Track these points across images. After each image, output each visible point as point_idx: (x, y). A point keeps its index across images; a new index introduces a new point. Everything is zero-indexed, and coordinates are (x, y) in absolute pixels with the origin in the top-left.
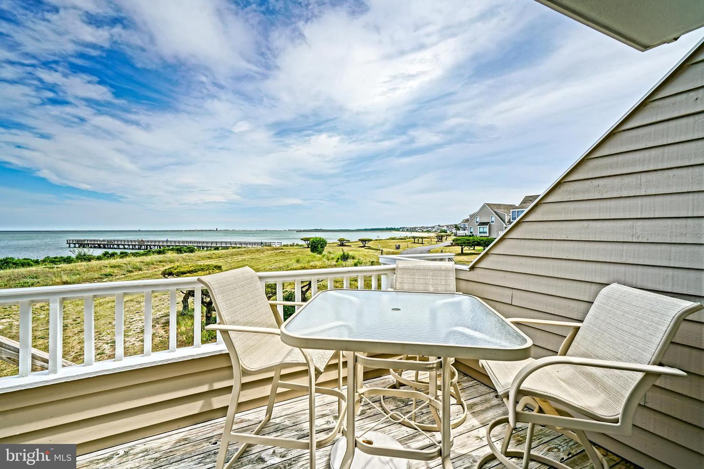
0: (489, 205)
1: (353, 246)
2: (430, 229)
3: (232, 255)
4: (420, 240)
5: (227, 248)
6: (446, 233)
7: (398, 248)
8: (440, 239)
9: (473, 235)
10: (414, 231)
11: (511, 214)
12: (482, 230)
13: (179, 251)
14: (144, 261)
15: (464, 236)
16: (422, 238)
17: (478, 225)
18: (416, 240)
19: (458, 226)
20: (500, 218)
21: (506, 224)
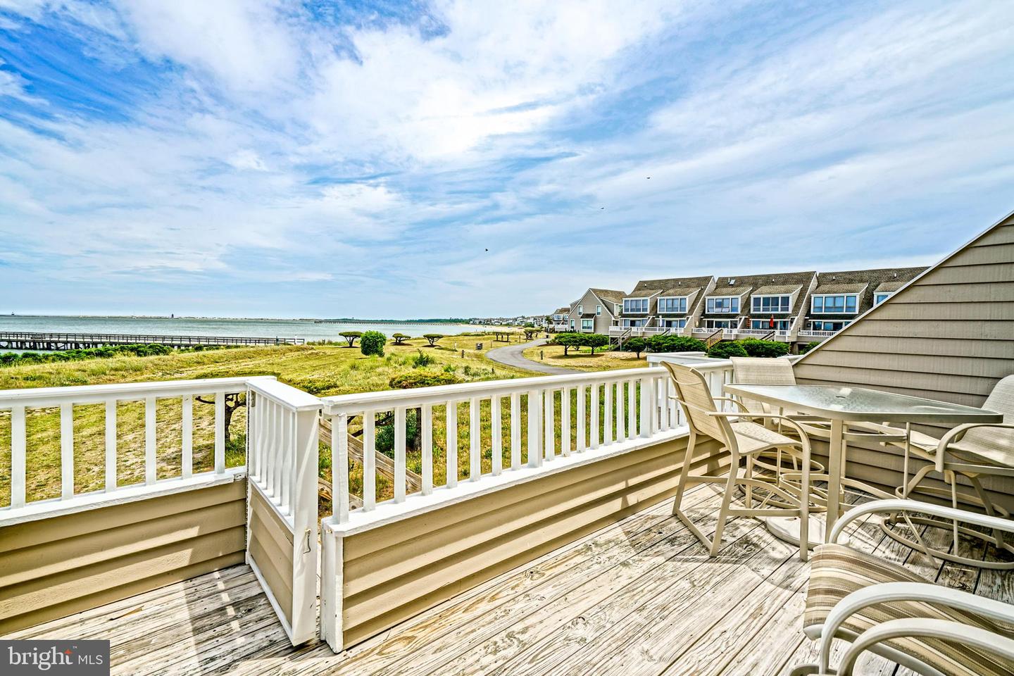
0: (595, 291)
1: (415, 345)
2: (511, 321)
3: (236, 358)
4: (505, 337)
5: (217, 347)
6: (533, 327)
7: (480, 347)
8: (529, 336)
9: (574, 331)
10: (488, 324)
11: (623, 304)
12: (585, 325)
13: (139, 352)
14: (85, 368)
15: (563, 332)
16: (508, 334)
17: (582, 318)
18: (500, 337)
19: (551, 318)
20: (608, 308)
21: (614, 317)
